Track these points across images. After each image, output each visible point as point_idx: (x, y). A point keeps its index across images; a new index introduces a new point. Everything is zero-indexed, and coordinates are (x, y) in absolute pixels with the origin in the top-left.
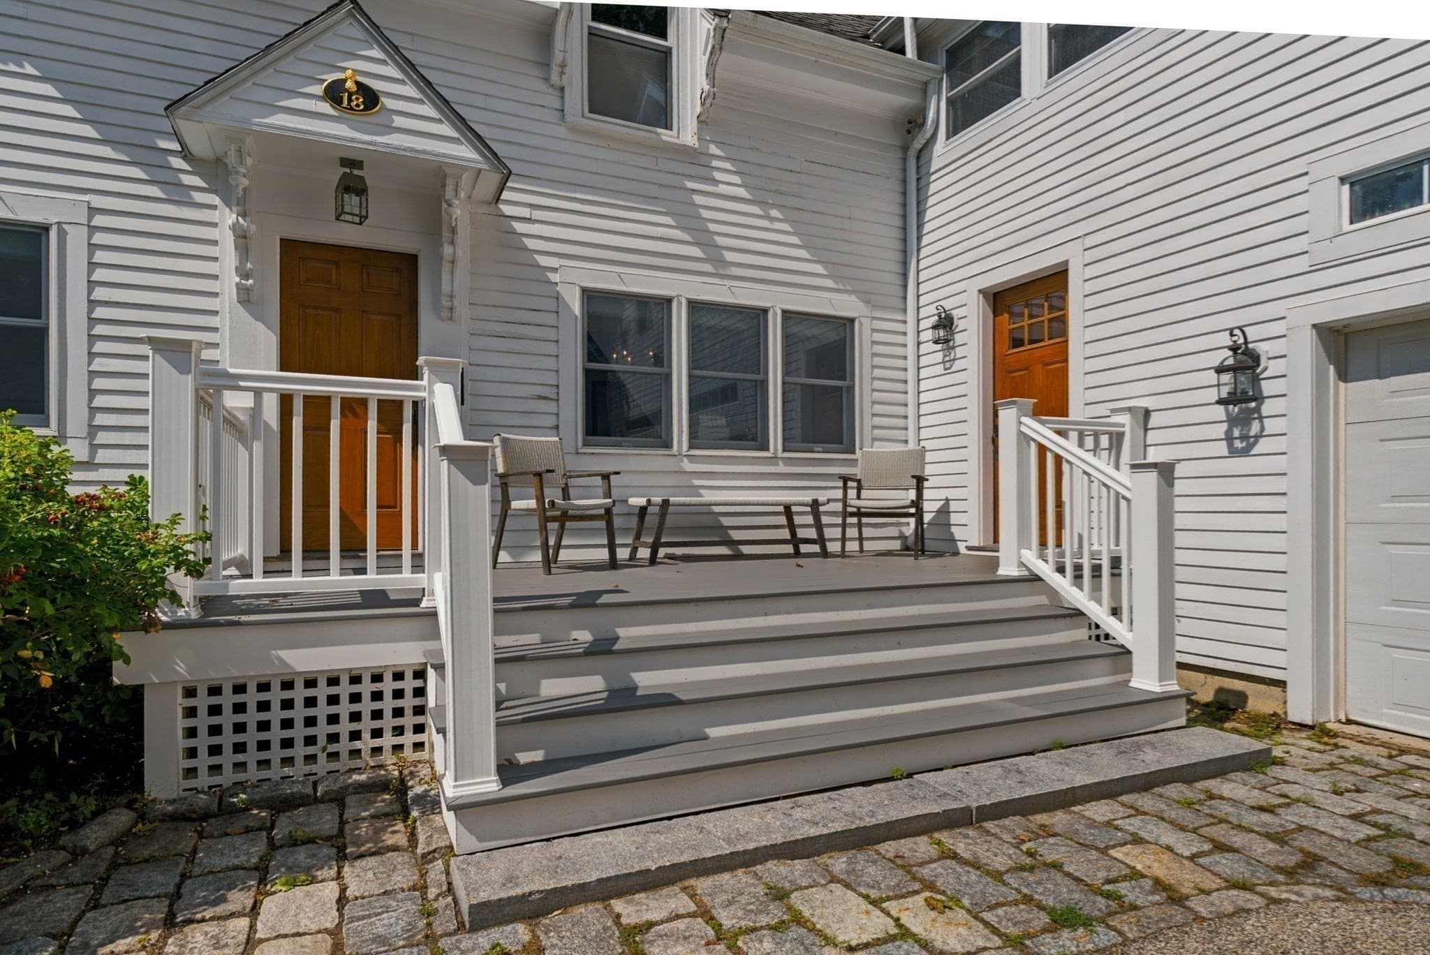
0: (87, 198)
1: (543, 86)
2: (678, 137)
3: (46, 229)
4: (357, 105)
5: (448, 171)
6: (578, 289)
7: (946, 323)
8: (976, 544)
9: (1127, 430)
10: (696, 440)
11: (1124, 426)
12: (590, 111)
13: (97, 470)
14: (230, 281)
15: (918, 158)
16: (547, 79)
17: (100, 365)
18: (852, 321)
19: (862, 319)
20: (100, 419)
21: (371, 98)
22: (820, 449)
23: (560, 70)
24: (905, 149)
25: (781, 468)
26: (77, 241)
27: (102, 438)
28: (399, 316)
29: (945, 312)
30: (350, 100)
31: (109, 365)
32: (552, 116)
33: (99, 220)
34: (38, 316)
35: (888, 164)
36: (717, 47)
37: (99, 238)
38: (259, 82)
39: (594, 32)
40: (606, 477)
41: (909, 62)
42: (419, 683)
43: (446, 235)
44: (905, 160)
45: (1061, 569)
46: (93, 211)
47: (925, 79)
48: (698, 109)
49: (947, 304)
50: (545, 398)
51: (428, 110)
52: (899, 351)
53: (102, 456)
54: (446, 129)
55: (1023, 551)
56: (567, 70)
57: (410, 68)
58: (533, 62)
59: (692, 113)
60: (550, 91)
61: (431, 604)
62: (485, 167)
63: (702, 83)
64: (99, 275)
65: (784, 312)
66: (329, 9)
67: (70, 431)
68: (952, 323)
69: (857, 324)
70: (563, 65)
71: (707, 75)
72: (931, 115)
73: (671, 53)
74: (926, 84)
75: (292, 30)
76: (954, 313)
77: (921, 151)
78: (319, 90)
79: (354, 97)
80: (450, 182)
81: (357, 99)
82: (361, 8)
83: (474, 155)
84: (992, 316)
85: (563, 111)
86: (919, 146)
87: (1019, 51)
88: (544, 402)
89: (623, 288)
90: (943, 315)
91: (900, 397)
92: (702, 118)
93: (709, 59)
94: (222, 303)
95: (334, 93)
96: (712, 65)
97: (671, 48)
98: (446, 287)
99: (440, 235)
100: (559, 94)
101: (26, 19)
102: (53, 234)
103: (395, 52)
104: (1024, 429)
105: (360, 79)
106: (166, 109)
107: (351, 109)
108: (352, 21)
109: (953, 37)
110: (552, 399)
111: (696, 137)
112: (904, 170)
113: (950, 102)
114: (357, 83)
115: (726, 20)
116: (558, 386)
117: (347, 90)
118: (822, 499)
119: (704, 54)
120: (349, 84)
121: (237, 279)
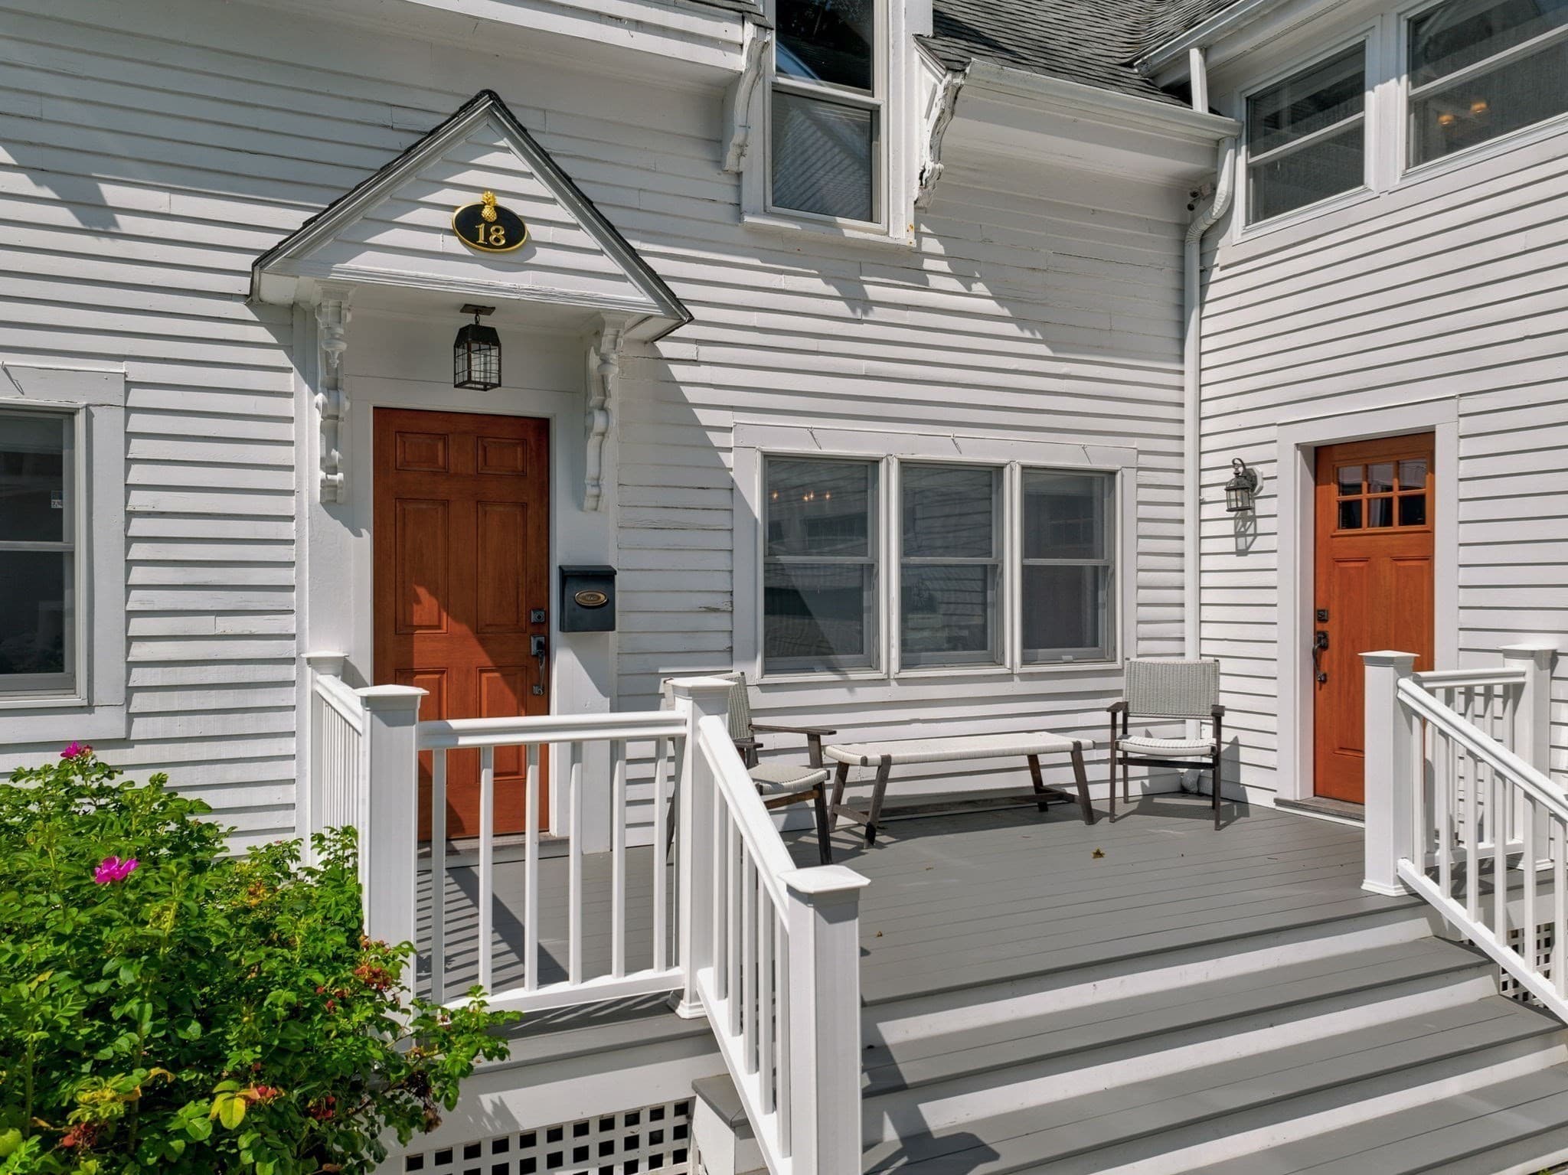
0: (122, 367)
1: (711, 172)
2: (887, 233)
3: (71, 413)
4: (497, 240)
5: (606, 318)
6: (758, 455)
7: (1245, 484)
8: (1291, 798)
9: (1528, 679)
10: (910, 656)
11: (1523, 674)
12: (774, 204)
13: (133, 747)
14: (312, 478)
15: (1202, 241)
16: (719, 163)
17: (141, 601)
18: (1112, 474)
19: (1124, 470)
20: (139, 677)
21: (512, 227)
22: (1070, 658)
23: (739, 151)
24: (1184, 228)
25: (1018, 687)
26: (107, 427)
27: (140, 702)
28: (524, 506)
29: (1243, 465)
30: (487, 234)
31: (152, 602)
32: (724, 213)
33: (138, 398)
34: (58, 537)
35: (1160, 251)
36: (948, 111)
37: (138, 423)
38: (369, 216)
39: (778, 89)
40: (814, 736)
41: (1198, 118)
42: (681, 1120)
43: (595, 399)
44: (1182, 243)
45: (1433, 872)
46: (129, 385)
47: (1217, 136)
48: (916, 193)
49: (1248, 455)
50: (716, 610)
51: (585, 238)
52: (1173, 512)
53: (142, 728)
54: (608, 263)
55: (1402, 862)
56: (747, 151)
57: (563, 182)
58: (697, 138)
59: (907, 198)
60: (724, 178)
61: (697, 1013)
62: (659, 312)
63: (922, 157)
64: (139, 474)
65: (1024, 468)
66: (462, 109)
67: (99, 697)
68: (1254, 485)
69: (1118, 476)
70: (742, 146)
71: (931, 147)
72: (1223, 187)
73: (878, 111)
74: (1218, 142)
75: (414, 142)
76: (1259, 469)
77: (1205, 232)
78: (448, 220)
79: (493, 229)
80: (609, 333)
81: (497, 230)
82: (503, 106)
83: (645, 298)
84: (1313, 483)
85: (739, 205)
86: (1204, 227)
87: (1363, 118)
88: (714, 615)
89: (815, 450)
90: (1241, 469)
91: (1174, 578)
92: (920, 204)
93: (936, 126)
94: (299, 504)
95: (468, 224)
96: (937, 132)
97: (879, 106)
98: (592, 470)
99: (587, 396)
100: (734, 182)
101: (40, 119)
102: (80, 420)
103: (544, 160)
104: (1402, 696)
105: (503, 202)
106: (254, 265)
107: (490, 245)
108: (491, 122)
109: (1259, 81)
110: (724, 611)
111: (912, 232)
112: (1182, 258)
113: (1252, 171)
114: (498, 209)
115: (961, 76)
116: (731, 593)
117: (484, 220)
118: (1086, 741)
119: (928, 116)
120: (488, 213)
121: (322, 474)
